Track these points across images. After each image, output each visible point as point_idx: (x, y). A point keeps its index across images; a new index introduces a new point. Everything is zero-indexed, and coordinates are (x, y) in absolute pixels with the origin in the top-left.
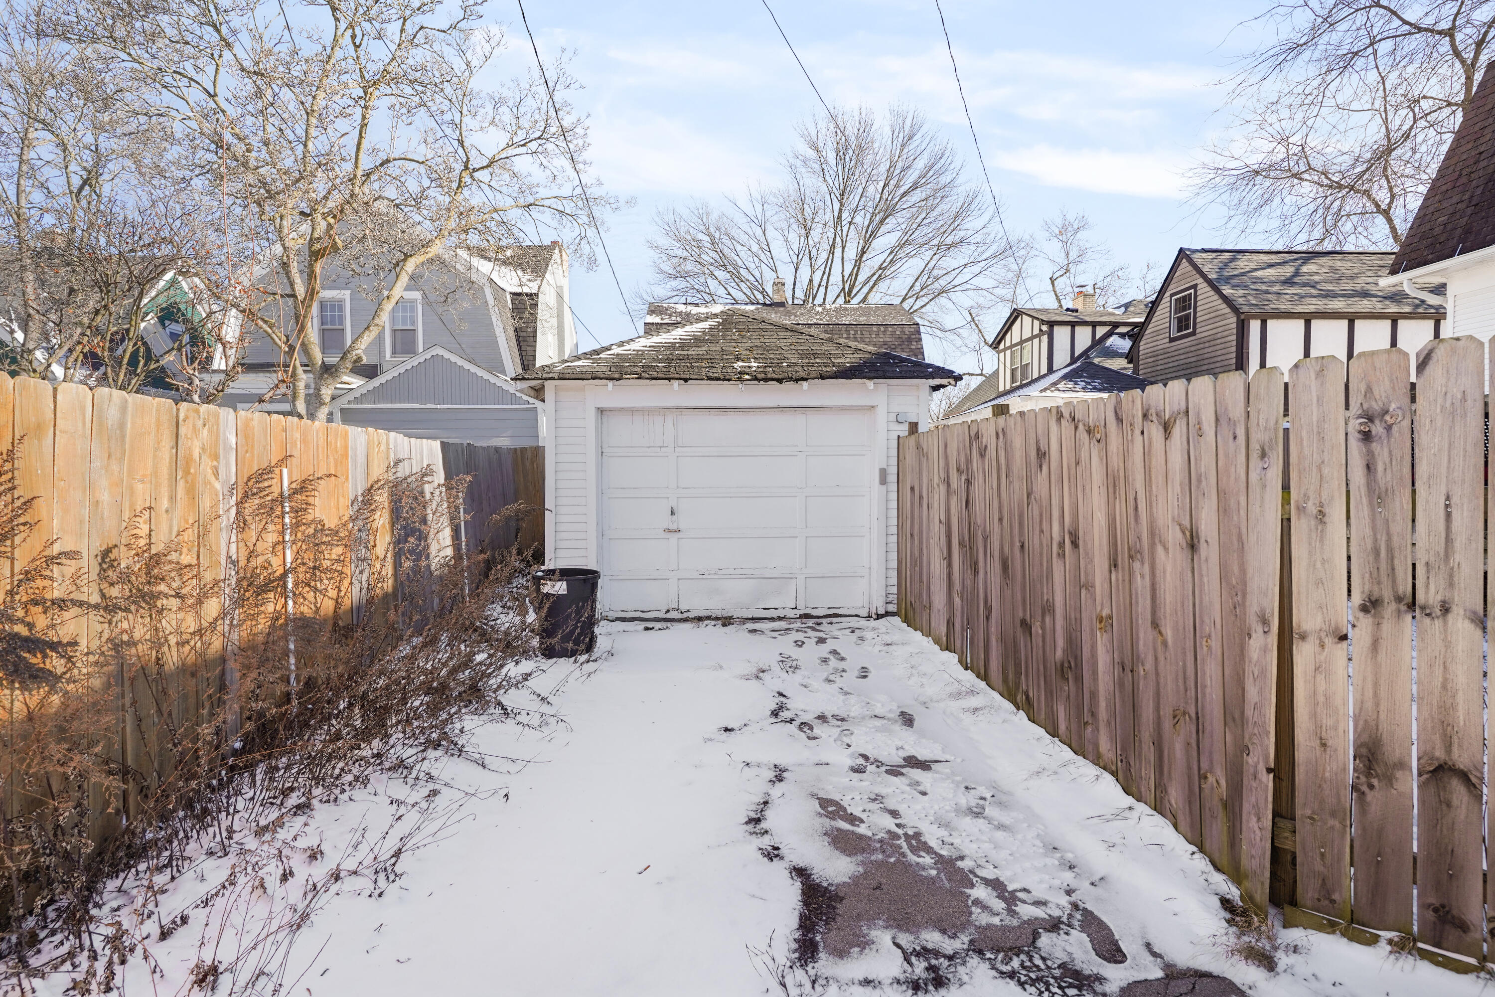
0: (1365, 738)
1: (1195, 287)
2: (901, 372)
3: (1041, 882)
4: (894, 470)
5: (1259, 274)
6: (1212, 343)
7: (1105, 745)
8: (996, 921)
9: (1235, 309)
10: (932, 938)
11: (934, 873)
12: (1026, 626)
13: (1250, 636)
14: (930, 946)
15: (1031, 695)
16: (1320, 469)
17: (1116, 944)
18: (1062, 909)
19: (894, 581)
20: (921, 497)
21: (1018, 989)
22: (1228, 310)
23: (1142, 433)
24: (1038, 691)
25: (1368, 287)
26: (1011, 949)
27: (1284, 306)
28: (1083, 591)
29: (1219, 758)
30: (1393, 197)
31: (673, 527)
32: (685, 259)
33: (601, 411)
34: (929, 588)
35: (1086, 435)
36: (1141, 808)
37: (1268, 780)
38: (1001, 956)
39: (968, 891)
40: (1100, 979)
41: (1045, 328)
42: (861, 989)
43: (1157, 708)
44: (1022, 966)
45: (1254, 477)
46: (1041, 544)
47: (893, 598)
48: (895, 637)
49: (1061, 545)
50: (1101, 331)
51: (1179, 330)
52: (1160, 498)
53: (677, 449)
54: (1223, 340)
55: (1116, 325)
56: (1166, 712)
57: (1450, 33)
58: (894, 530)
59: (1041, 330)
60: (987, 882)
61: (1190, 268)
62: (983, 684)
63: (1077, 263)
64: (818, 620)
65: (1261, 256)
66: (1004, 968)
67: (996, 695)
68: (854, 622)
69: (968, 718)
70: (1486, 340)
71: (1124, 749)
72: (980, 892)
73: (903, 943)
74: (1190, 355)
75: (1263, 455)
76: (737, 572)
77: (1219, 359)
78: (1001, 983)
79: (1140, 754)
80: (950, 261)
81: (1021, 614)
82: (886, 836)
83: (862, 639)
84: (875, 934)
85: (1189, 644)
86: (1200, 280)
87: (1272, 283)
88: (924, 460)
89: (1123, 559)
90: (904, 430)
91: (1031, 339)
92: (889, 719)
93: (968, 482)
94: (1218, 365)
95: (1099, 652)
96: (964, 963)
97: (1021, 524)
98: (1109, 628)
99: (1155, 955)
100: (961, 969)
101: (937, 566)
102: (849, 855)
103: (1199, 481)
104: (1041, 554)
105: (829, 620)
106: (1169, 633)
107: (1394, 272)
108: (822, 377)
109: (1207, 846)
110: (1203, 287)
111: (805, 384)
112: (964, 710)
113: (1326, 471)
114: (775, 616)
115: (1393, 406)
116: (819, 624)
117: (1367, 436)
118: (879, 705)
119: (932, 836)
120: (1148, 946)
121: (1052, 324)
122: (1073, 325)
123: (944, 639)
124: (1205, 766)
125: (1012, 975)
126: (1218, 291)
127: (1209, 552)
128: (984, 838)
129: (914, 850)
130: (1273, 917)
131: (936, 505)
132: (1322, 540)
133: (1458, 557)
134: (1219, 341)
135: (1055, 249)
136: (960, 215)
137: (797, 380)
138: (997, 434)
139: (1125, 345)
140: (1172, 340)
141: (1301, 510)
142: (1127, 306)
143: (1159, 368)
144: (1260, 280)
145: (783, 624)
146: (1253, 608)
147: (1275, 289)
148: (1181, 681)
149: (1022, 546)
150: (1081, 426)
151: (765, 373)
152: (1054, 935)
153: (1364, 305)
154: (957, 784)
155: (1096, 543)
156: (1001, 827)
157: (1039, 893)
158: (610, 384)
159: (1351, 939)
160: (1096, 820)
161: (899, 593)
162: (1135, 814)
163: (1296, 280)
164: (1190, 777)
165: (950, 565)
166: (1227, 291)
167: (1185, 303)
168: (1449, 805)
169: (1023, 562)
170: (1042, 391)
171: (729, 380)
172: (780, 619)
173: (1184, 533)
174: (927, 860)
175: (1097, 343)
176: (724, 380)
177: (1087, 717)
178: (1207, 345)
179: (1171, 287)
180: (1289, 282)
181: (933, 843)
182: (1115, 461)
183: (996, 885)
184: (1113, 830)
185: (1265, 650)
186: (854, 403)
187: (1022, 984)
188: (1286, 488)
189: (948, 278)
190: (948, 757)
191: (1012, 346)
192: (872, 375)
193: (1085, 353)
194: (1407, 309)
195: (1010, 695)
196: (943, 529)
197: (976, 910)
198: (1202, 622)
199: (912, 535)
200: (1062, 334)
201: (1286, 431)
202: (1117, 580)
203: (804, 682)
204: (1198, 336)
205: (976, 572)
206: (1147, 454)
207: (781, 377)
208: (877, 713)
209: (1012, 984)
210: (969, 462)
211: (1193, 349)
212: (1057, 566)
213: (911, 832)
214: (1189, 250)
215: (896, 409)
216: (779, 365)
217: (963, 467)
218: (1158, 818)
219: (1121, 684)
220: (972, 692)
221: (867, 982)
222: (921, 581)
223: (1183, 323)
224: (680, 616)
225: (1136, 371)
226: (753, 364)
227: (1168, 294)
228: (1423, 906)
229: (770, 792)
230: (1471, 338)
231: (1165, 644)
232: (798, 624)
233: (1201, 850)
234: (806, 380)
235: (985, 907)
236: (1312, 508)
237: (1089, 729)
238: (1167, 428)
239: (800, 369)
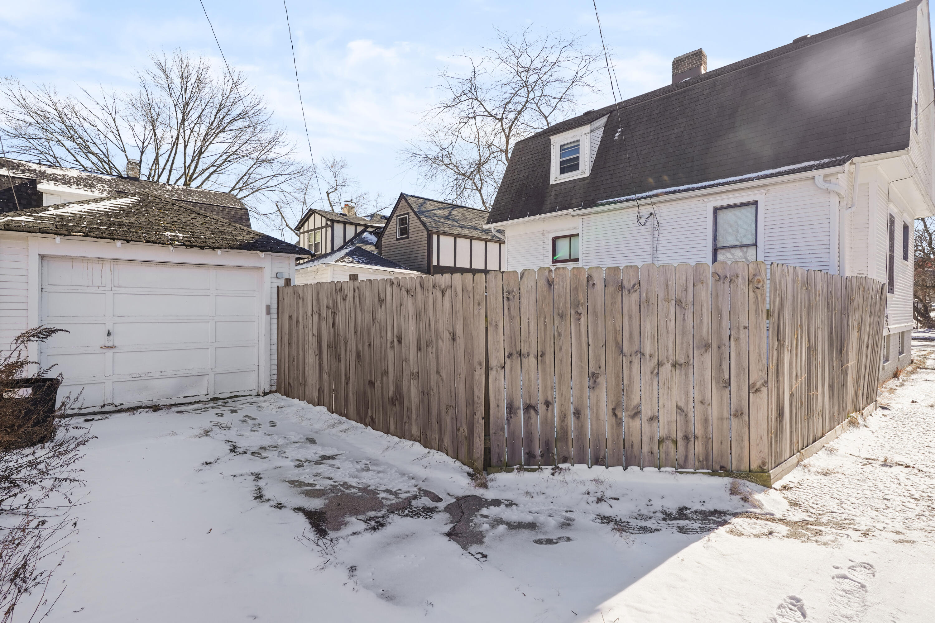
0: (509, 401)
1: (408, 214)
2: (280, 249)
3: (404, 486)
4: (275, 306)
5: (435, 212)
6: (416, 243)
7: (415, 430)
8: (394, 502)
9: (427, 228)
10: (372, 514)
11: (360, 494)
12: (371, 384)
13: (475, 371)
14: (372, 516)
15: (374, 417)
16: (496, 310)
17: (438, 496)
18: (416, 492)
19: (275, 372)
20: (298, 322)
21: (411, 518)
22: (423, 228)
23: (433, 293)
24: (379, 414)
25: (477, 225)
26: (403, 508)
27: (446, 230)
28: (404, 363)
29: (464, 421)
30: (482, 183)
31: (110, 344)
32: (31, 124)
33: (42, 257)
34: (304, 373)
35: (406, 293)
36: (433, 451)
37: (482, 422)
38: (400, 511)
39: (378, 496)
40: (437, 508)
41: (329, 223)
42: (353, 537)
43: (439, 407)
44: (409, 511)
45: (476, 312)
46: (381, 343)
47: (274, 382)
48: (282, 403)
49: (392, 342)
50: (360, 229)
51: (401, 235)
52: (440, 321)
53: (113, 289)
54: (422, 243)
55: (367, 227)
56: (443, 408)
57: (501, 120)
58: (275, 341)
59: (327, 224)
60: (384, 491)
61: (406, 204)
62: (344, 418)
63: (342, 186)
64: (226, 400)
65: (436, 203)
66: (403, 514)
67: (353, 423)
68: (249, 399)
69: (343, 435)
70: (536, 270)
71: (424, 429)
72: (382, 495)
73: (361, 518)
74: (407, 248)
75: (479, 304)
76: (163, 373)
77: (420, 252)
78: (404, 518)
79: (431, 429)
80: (264, 171)
81: (369, 378)
82: (331, 487)
83: (260, 407)
84: (347, 519)
85: (452, 378)
86: (411, 211)
87: (441, 217)
88: (301, 302)
89: (424, 347)
90: (282, 283)
91: (321, 228)
92: (302, 442)
93: (334, 314)
94: (419, 255)
95: (412, 388)
96: (388, 517)
97: (369, 334)
98: (417, 378)
99: (451, 496)
100: (388, 519)
101: (311, 359)
102: (318, 498)
103: (456, 313)
104: (381, 348)
105: (233, 400)
106: (444, 375)
107: (488, 223)
108: (231, 248)
109: (460, 457)
110: (412, 214)
111: (219, 252)
112: (341, 431)
113: (497, 310)
114: (192, 401)
115: (515, 289)
116: (226, 403)
117: (508, 299)
118: (292, 437)
119: (352, 482)
120: (448, 494)
121: (333, 221)
122: (345, 223)
123: (316, 400)
124: (459, 425)
125: (407, 515)
126: (419, 218)
127: (460, 341)
128: (375, 477)
129: (347, 489)
130: (485, 474)
131: (310, 326)
132: (497, 335)
133: (531, 338)
134: (419, 243)
135: (329, 175)
136: (273, 142)
137: (214, 248)
138: (354, 290)
139: (373, 239)
140: (398, 239)
141: (491, 324)
142: (372, 216)
143: (392, 253)
144: (435, 215)
145: (200, 405)
146: (476, 360)
147: (442, 220)
148: (449, 394)
149: (370, 345)
150: (403, 289)
151: (190, 241)
152: (416, 500)
153: (476, 234)
154: (352, 462)
155: (411, 341)
156: (379, 472)
157: (405, 489)
158: (58, 239)
159: (507, 472)
160: (416, 460)
161: (278, 379)
162: (431, 454)
163: (450, 217)
164: (453, 432)
165: (320, 358)
166: (423, 218)
167: (403, 221)
168: (530, 418)
169: (370, 352)
170: (336, 261)
171: (163, 244)
172: (196, 402)
173: (450, 334)
174: (355, 490)
175: (358, 235)
176: (160, 243)
177: (406, 419)
178: (414, 244)
179: (397, 212)
180: (447, 218)
181: (354, 484)
182: (420, 305)
183: (388, 491)
184: (425, 461)
185: (481, 375)
186: (251, 265)
187: (411, 517)
188: (486, 316)
189: (263, 181)
190: (342, 452)
191: (308, 231)
192: (264, 249)
193: (351, 240)
194: (490, 237)
195: (362, 420)
196: (315, 339)
197: (384, 501)
198: (457, 368)
199: (290, 344)
200: (339, 228)
201: (486, 296)
202: (421, 356)
203: (239, 433)
204: (410, 239)
205: (339, 360)
206: (435, 302)
207: (202, 245)
208: (293, 440)
209: (408, 518)
210: (335, 303)
211: (408, 245)
212: (390, 353)
213: (341, 483)
214: (405, 194)
215: (276, 270)
216: (198, 237)
217: (331, 305)
218: (440, 453)
219: (423, 401)
220: (341, 423)
221: (354, 534)
222: (298, 369)
223: (403, 231)
224: (114, 409)
225: (380, 252)
226: (178, 234)
227: (395, 215)
228: (525, 454)
229: (258, 484)
230: (533, 270)
231: (442, 380)
232: (211, 404)
233: (457, 459)
234: (220, 248)
235: (387, 499)
236: (494, 323)
237: (407, 425)
238: (443, 292)
239: (214, 241)
